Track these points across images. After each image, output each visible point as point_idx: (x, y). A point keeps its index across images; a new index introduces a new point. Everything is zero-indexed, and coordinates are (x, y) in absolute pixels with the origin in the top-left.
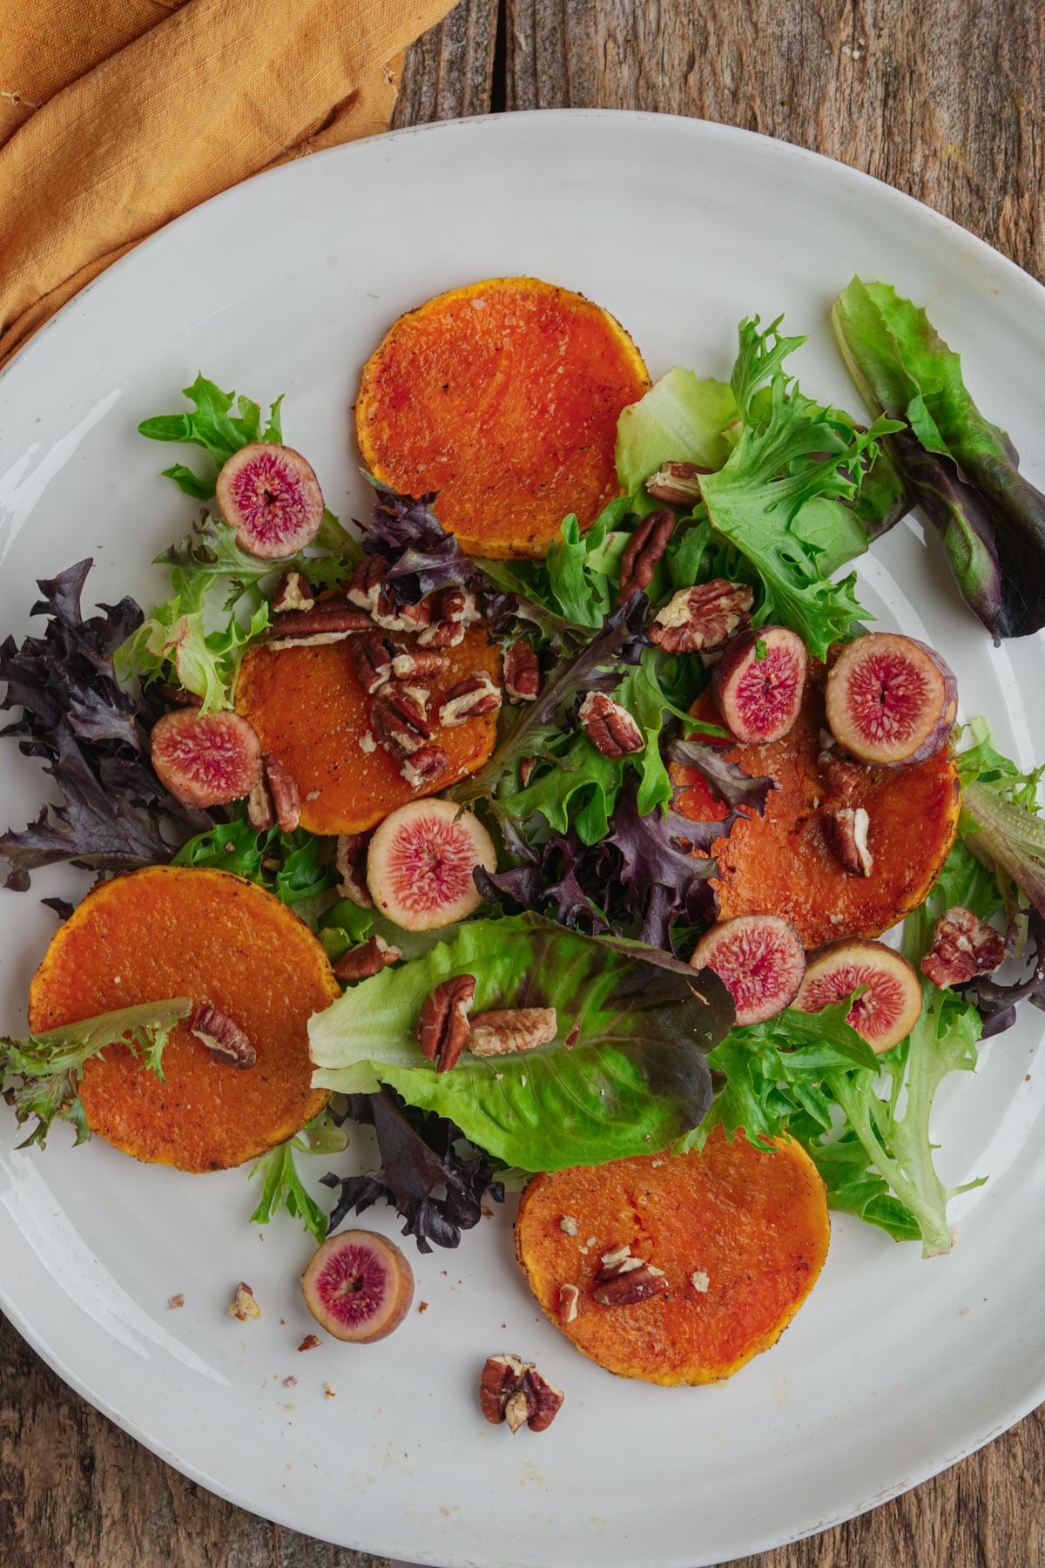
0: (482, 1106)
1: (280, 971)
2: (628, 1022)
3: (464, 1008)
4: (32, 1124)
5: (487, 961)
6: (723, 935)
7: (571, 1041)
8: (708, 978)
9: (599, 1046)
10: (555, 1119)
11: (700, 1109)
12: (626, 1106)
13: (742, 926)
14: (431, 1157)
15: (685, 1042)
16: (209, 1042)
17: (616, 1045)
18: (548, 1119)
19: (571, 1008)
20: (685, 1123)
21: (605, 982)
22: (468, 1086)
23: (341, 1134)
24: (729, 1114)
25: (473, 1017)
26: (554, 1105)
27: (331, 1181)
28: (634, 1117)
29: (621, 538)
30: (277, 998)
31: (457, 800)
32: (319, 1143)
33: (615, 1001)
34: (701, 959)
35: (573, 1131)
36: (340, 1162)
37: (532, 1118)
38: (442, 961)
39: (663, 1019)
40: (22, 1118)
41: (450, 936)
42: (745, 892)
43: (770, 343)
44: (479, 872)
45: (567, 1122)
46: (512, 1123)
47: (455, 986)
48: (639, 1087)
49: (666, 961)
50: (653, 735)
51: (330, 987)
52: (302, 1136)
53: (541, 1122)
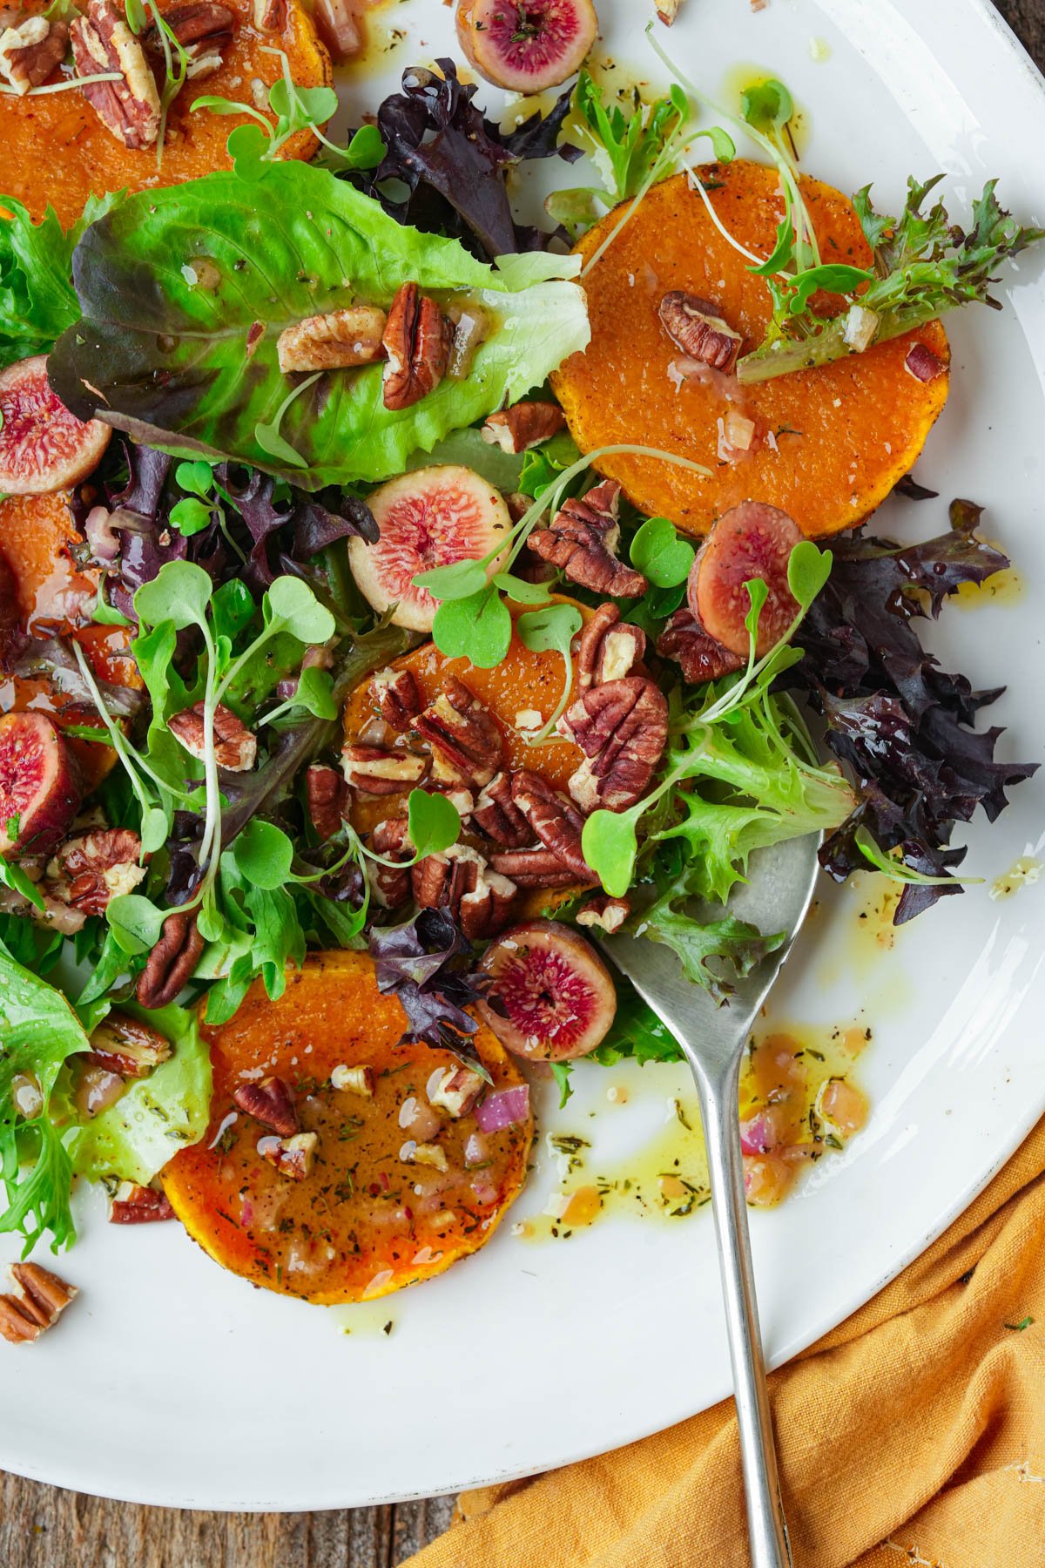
0: (365, 244)
1: (632, 415)
2: (187, 355)
3: (395, 365)
4: (926, 207)
5: (368, 429)
6: (68, 469)
7: (256, 331)
8: (84, 409)
9: (221, 326)
10: (272, 231)
11: (88, 249)
12: (180, 249)
13: (45, 481)
14: (437, 179)
15: (109, 331)
16: (721, 326)
17: (199, 327)
18: (281, 228)
19: (257, 373)
20: (105, 230)
21: (216, 404)
22: (383, 269)
23: (556, 215)
24: (54, 242)
25: (381, 356)
26: (275, 250)
27: (570, 152)
28: (171, 234)
29: (206, 972)
30: (635, 381)
31: (395, 630)
32: (581, 199)
33: (199, 382)
34: (96, 436)
35: (248, 215)
36: (559, 177)
37: (301, 231)
38: (427, 429)
39: (139, 359)
40: (938, 211)
41: (417, 459)
42: (47, 524)
43: (31, 1222)
44: (371, 537)
45: (256, 227)
46: (326, 224)
47: (410, 393)
48: (165, 273)
49: (140, 430)
50: (157, 722)
51: (568, 395)
52: (603, 210)
53: (288, 224)
